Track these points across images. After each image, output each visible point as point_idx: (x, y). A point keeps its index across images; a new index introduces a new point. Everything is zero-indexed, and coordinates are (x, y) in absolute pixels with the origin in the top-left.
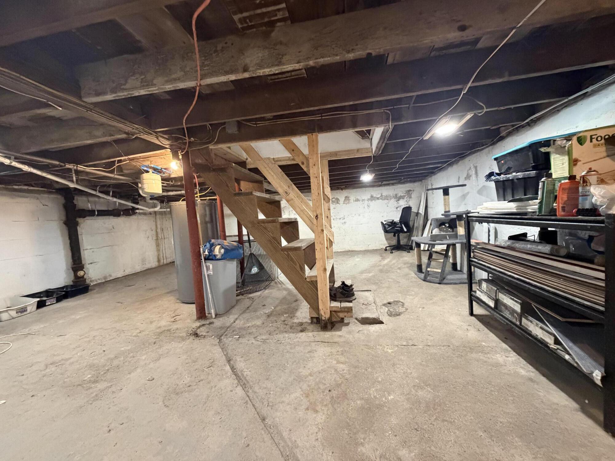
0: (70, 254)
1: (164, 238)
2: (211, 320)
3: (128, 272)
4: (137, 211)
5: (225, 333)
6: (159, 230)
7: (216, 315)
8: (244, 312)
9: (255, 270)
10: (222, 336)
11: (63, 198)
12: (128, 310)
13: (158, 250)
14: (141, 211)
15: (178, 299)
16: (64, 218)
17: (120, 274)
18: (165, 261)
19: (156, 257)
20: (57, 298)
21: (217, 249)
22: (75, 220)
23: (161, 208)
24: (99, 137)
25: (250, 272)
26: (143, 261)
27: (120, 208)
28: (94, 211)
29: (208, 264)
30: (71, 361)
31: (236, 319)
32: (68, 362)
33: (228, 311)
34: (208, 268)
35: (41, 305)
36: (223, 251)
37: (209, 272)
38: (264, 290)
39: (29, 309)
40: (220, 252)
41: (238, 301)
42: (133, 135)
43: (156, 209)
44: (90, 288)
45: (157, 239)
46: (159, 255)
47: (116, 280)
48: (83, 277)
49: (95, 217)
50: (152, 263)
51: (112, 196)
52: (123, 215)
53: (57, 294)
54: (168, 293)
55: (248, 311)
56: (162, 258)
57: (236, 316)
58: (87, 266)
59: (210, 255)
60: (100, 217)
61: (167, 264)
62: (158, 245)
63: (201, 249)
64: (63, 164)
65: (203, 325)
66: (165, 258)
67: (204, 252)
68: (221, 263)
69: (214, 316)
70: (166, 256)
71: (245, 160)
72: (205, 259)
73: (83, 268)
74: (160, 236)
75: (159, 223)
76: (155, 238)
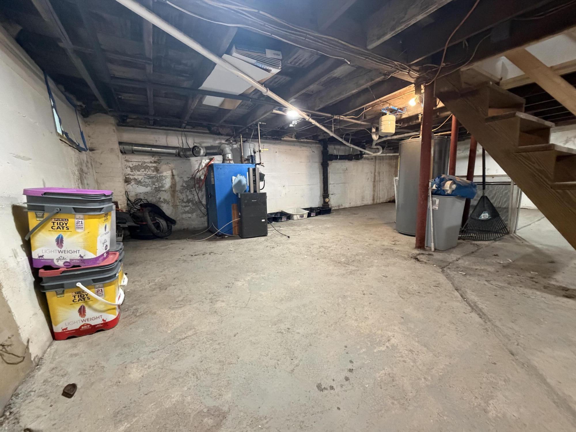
0: (322, 186)
1: (380, 181)
2: (431, 253)
3: (352, 205)
4: (364, 156)
5: (447, 266)
6: (377, 174)
7: (435, 249)
8: (468, 255)
9: (485, 216)
10: (444, 267)
11: (322, 147)
12: (358, 229)
13: (374, 191)
14: (367, 156)
15: (394, 229)
16: (321, 161)
17: (347, 205)
18: (378, 200)
19: (372, 196)
20: (316, 213)
21: (448, 184)
22: (327, 162)
23: (382, 153)
24: (363, 85)
25: (479, 217)
26: (363, 198)
27: (353, 154)
28: (337, 156)
29: (434, 199)
30: (332, 248)
31: (459, 259)
32: (330, 249)
33: (448, 249)
34: (434, 203)
35: (309, 215)
36: (454, 186)
37: (434, 207)
38: (493, 241)
39: (305, 216)
40: (450, 187)
41: (459, 244)
42: (389, 75)
43: (379, 154)
44: (332, 211)
45: (374, 181)
46: (374, 196)
47: (345, 209)
48: (327, 203)
49: (337, 161)
50: (368, 201)
51: (351, 143)
52: (354, 159)
53: (316, 211)
54: (385, 224)
55: (472, 255)
56: (376, 198)
57: (459, 256)
58: (330, 196)
59: (438, 190)
60: (340, 161)
61: (379, 204)
62: (374, 186)
63: (430, 183)
64: (332, 116)
65: (422, 254)
66: (378, 198)
67: (432, 187)
68: (449, 199)
69: (433, 249)
70: (379, 197)
71: (498, 81)
72: (432, 194)
73: (328, 196)
74: (377, 178)
75: (377, 167)
76: (373, 180)
